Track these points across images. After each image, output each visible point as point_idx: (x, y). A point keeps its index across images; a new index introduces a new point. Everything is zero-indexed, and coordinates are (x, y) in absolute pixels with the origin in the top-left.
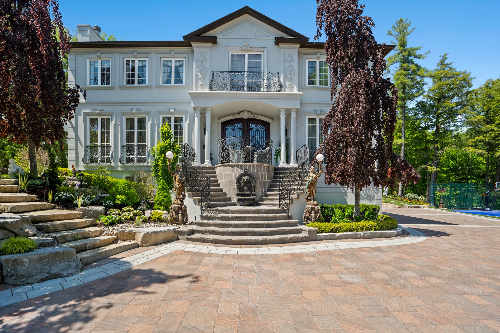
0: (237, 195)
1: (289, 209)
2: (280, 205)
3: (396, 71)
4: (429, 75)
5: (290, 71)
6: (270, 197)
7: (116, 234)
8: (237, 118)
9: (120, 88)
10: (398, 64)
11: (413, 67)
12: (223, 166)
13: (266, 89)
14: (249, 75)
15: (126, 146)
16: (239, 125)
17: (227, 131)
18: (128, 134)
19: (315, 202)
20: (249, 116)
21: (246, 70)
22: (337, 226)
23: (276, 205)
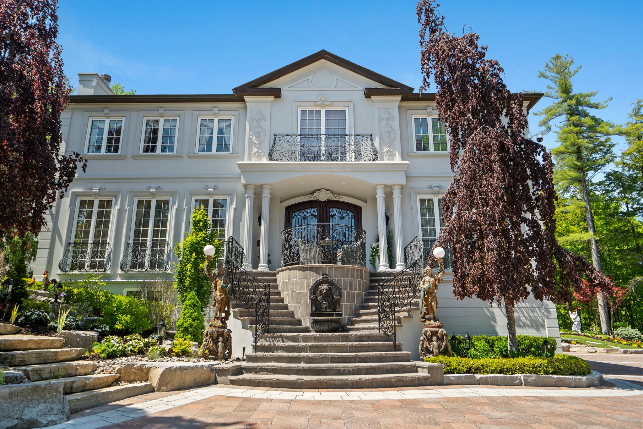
0: (312, 315)
1: (394, 334)
2: (380, 328)
3: (561, 128)
4: (617, 132)
5: (389, 132)
6: (364, 318)
7: (119, 371)
8: (310, 199)
9: (133, 157)
10: (564, 117)
11: (587, 121)
12: (290, 269)
13: (353, 158)
14: (328, 139)
15: (134, 243)
16: (314, 211)
17: (294, 220)
18: (138, 225)
19: (437, 323)
20: (328, 196)
21: (323, 131)
22: (478, 362)
23: (374, 328)
